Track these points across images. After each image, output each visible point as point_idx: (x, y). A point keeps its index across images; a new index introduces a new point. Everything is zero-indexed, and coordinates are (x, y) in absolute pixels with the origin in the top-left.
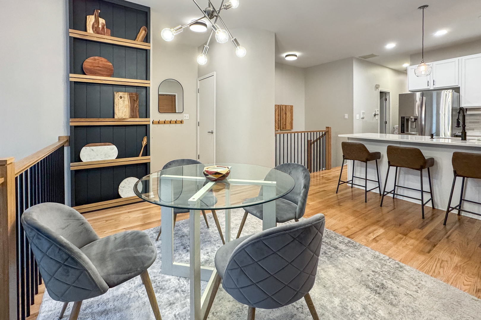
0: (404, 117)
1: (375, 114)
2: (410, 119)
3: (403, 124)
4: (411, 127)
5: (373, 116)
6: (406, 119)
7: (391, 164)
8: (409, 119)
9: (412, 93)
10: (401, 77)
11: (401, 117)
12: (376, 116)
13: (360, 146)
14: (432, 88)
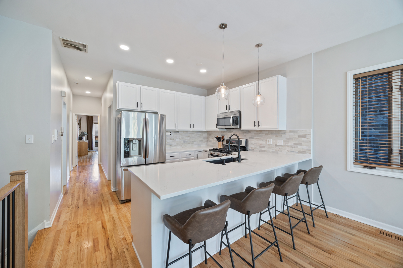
0: (128, 139)
2: (134, 141)
4: (132, 150)
5: (60, 136)
6: (130, 140)
11: (125, 139)
14: (139, 110)
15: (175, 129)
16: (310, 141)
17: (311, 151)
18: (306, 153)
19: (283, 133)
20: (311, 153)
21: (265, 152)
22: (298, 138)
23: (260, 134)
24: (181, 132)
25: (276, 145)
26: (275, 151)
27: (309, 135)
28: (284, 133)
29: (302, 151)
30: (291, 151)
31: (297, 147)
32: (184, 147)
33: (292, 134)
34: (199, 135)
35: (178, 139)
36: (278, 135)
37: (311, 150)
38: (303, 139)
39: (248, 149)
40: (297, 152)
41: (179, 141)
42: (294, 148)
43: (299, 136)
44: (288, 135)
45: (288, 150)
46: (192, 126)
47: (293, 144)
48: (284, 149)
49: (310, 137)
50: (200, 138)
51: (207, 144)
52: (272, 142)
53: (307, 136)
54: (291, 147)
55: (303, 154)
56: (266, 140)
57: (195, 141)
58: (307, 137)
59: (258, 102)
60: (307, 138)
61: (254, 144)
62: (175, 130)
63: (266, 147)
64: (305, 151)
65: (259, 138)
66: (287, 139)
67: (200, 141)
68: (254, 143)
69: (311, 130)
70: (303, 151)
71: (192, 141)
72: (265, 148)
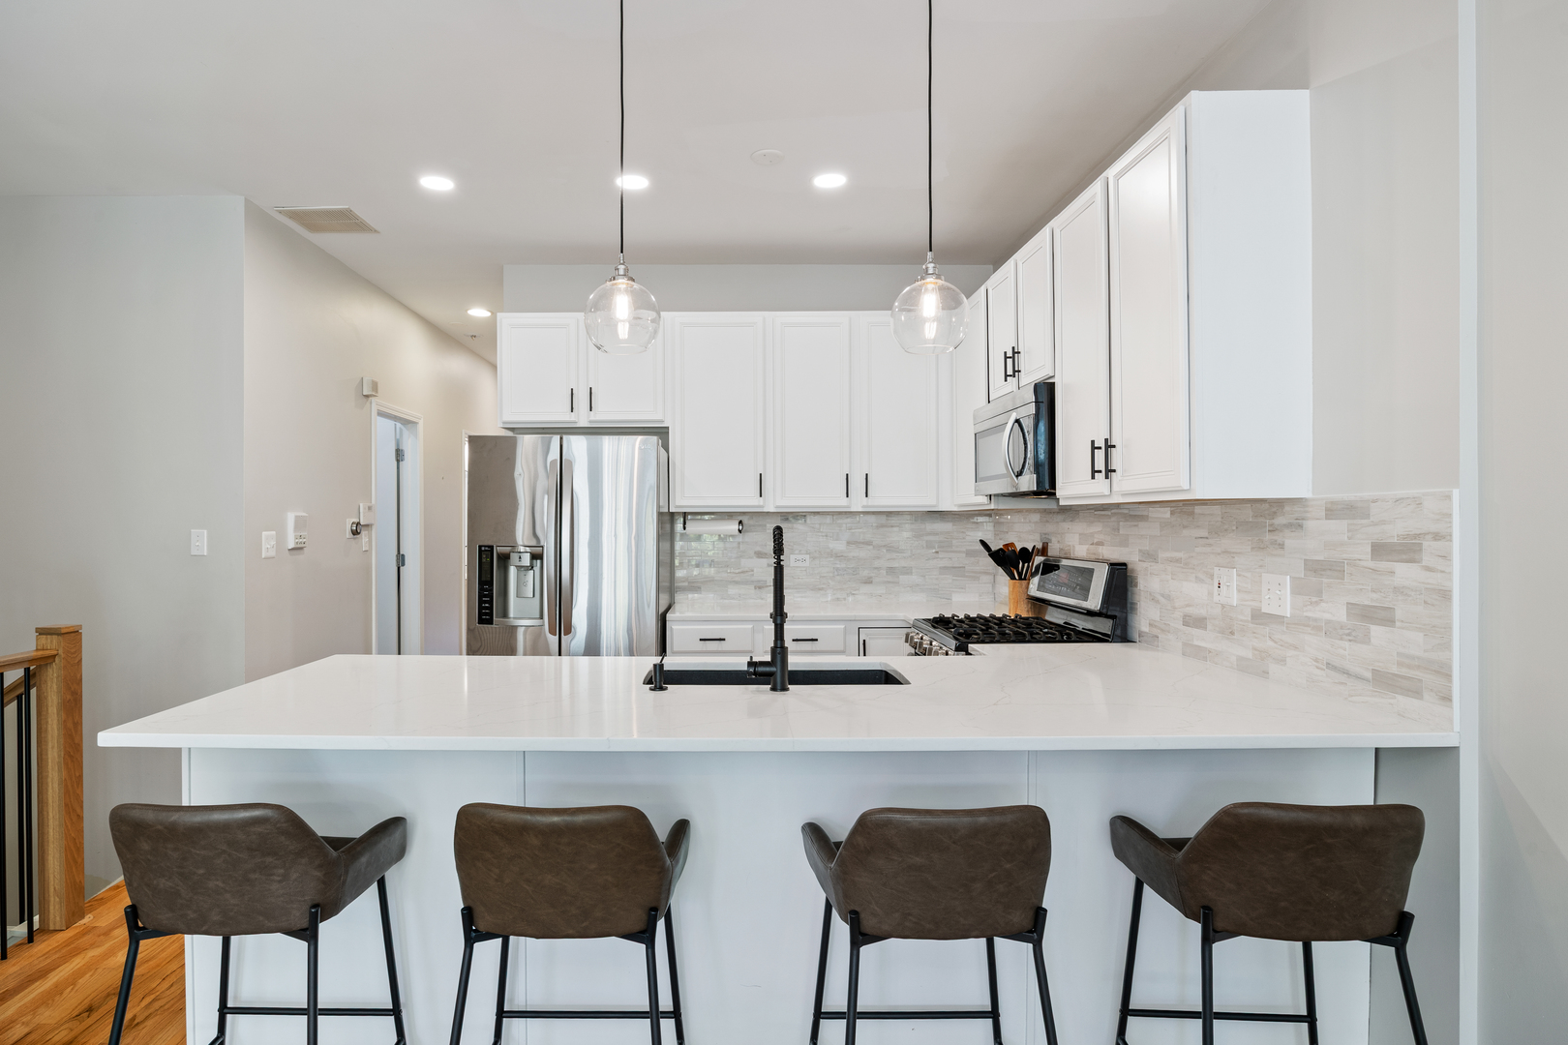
0: (492, 547)
1: (358, 524)
2: (514, 557)
3: (486, 583)
4: (518, 595)
5: (348, 534)
6: (498, 555)
7: (481, 925)
8: (512, 554)
9: (510, 434)
10: (458, 365)
11: (480, 547)
12: (364, 533)
13: (259, 829)
14: (583, 423)
15: (756, 504)
16: (1446, 595)
17: (1449, 676)
18: (1417, 693)
19: (1289, 526)
20: (1447, 699)
21: (1205, 659)
22: (1372, 564)
23: (1186, 532)
24: (817, 517)
25: (1259, 617)
26: (1250, 655)
27: (1437, 537)
28: (1297, 526)
29: (1394, 669)
30: (1335, 668)
31: (1366, 639)
32: (838, 599)
33: (1338, 527)
34: (935, 534)
35: (800, 557)
36: (1268, 537)
37: (1450, 668)
38: (1405, 573)
39: (1136, 637)
40: (1368, 680)
41: (807, 564)
42: (1347, 644)
43: (1379, 550)
44: (1319, 537)
45: (1316, 660)
46: (857, 484)
47: (1340, 614)
48: (1296, 648)
49: (1446, 557)
50: (941, 555)
51: (993, 586)
52: (1239, 591)
53: (1425, 544)
54: (1329, 629)
55: (1403, 701)
56: (1212, 577)
57: (907, 571)
58: (1427, 559)
59: (927, 325)
60: (1428, 569)
61: (1158, 602)
62: (762, 507)
63: (1209, 627)
64: (1412, 673)
65: (1178, 560)
66: (1315, 568)
67: (944, 569)
68: (1163, 595)
69: (1449, 497)
70: (1404, 671)
71: (891, 570)
72: (1205, 628)
